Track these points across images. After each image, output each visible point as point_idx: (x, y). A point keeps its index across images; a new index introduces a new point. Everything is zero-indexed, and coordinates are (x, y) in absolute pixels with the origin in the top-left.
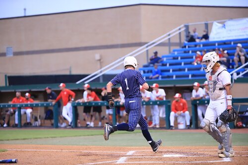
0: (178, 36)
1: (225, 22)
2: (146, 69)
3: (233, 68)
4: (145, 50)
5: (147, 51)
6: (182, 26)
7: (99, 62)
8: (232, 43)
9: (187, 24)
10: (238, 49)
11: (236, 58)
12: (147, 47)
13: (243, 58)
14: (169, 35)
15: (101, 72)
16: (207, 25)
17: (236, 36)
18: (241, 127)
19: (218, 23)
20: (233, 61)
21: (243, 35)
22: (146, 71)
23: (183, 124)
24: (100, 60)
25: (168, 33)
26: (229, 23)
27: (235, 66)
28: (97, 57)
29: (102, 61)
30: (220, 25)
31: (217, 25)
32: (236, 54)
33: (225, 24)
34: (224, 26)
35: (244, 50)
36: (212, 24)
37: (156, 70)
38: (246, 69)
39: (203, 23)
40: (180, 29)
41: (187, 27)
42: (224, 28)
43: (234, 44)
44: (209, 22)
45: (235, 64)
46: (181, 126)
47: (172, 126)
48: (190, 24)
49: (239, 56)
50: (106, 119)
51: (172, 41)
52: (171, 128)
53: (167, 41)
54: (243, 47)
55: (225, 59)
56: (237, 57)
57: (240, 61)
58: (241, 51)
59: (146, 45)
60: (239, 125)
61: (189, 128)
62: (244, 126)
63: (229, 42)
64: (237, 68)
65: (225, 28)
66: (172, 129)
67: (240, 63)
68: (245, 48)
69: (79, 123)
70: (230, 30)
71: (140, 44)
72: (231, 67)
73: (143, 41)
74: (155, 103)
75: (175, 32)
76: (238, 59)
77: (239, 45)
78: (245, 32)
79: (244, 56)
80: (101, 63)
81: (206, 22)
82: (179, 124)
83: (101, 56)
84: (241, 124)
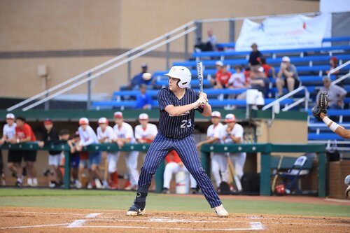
0: (183, 41)
1: (264, 19)
2: (127, 94)
3: (274, 97)
4: (126, 61)
5: (129, 63)
6: (192, 23)
7: (44, 80)
8: (274, 56)
9: (199, 21)
10: (283, 66)
11: (279, 81)
12: (130, 56)
13: (291, 81)
14: (168, 38)
15: (47, 95)
16: (232, 24)
17: (281, 44)
18: (283, 194)
19: (253, 21)
20: (274, 86)
21: (294, 44)
22: (126, 97)
23: (184, 185)
24: (46, 76)
25: (167, 35)
26: (270, 22)
27: (277, 95)
28: (42, 70)
29: (49, 77)
30: (255, 25)
31: (249, 25)
32: (280, 74)
33: (264, 22)
34: (262, 27)
35: (293, 66)
36: (242, 22)
37: (144, 96)
38: (295, 99)
39: (227, 19)
40: (186, 29)
41: (199, 26)
42: (261, 31)
43: (277, 57)
44: (237, 19)
45: (277, 91)
46: (182, 190)
47: (166, 189)
48: (204, 21)
49: (285, 78)
50: (52, 174)
51: (172, 49)
52: (164, 191)
53: (164, 49)
54: (292, 62)
55: (261, 82)
56: (281, 78)
57: (286, 86)
58: (288, 69)
59: (128, 53)
60: (279, 191)
61: (194, 193)
62: (288, 192)
63: (269, 55)
64: (279, 97)
65: (263, 30)
66: (165, 193)
67: (285, 90)
68: (296, 66)
69: (4, 178)
70: (272, 34)
71: (117, 52)
72: (270, 95)
73: (123, 46)
74: (138, 147)
75: (178, 34)
76: (283, 82)
77: (286, 59)
78: (296, 38)
79: (294, 77)
80: (47, 81)
81: (232, 19)
82: (178, 185)
83: (48, 69)
84: (283, 189)
